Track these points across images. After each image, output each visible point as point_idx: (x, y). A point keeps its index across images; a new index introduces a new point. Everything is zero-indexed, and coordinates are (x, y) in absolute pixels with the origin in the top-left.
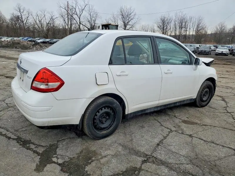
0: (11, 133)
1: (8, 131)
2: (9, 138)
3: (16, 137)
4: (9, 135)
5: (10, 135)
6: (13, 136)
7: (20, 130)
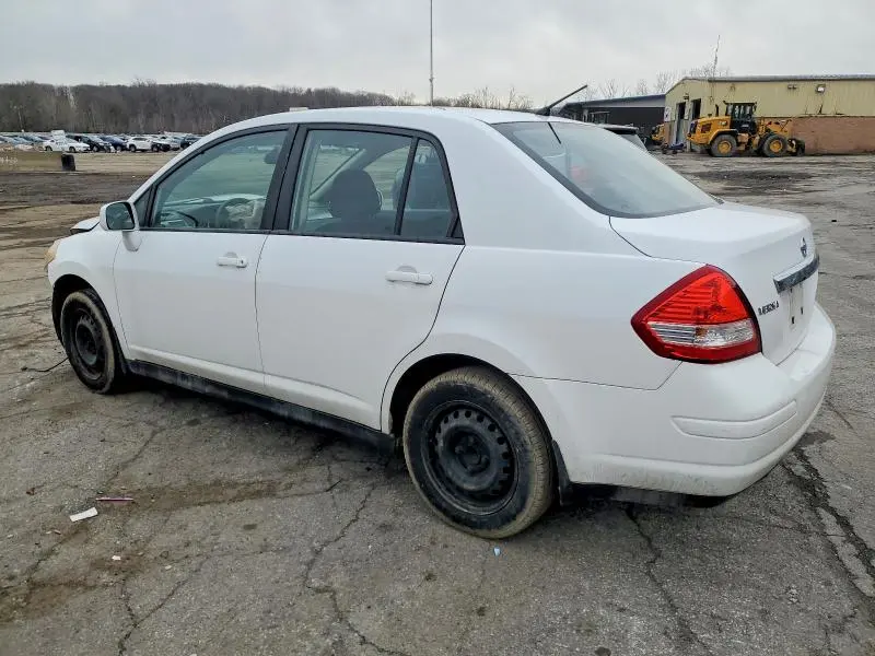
0: (825, 535)
1: (832, 548)
2: (843, 522)
3: (822, 512)
4: (838, 530)
5: (834, 531)
6: (829, 520)
7: (789, 524)
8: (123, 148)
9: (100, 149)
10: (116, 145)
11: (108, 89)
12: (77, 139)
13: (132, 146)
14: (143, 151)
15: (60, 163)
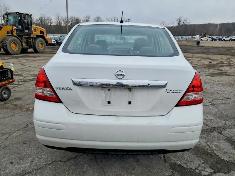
8: (222, 40)
9: (215, 40)
10: (219, 39)
11: (229, 24)
12: (209, 38)
13: (224, 39)
14: (227, 41)
15: (196, 43)
